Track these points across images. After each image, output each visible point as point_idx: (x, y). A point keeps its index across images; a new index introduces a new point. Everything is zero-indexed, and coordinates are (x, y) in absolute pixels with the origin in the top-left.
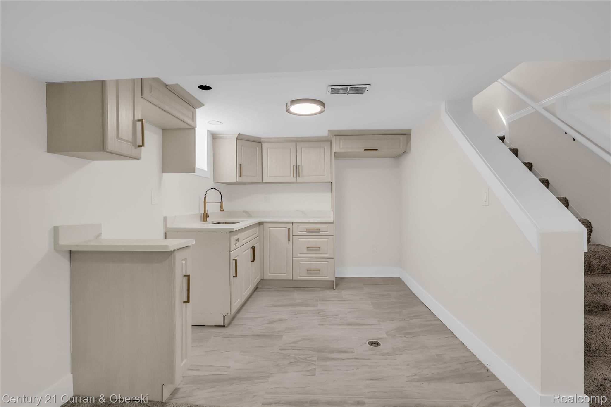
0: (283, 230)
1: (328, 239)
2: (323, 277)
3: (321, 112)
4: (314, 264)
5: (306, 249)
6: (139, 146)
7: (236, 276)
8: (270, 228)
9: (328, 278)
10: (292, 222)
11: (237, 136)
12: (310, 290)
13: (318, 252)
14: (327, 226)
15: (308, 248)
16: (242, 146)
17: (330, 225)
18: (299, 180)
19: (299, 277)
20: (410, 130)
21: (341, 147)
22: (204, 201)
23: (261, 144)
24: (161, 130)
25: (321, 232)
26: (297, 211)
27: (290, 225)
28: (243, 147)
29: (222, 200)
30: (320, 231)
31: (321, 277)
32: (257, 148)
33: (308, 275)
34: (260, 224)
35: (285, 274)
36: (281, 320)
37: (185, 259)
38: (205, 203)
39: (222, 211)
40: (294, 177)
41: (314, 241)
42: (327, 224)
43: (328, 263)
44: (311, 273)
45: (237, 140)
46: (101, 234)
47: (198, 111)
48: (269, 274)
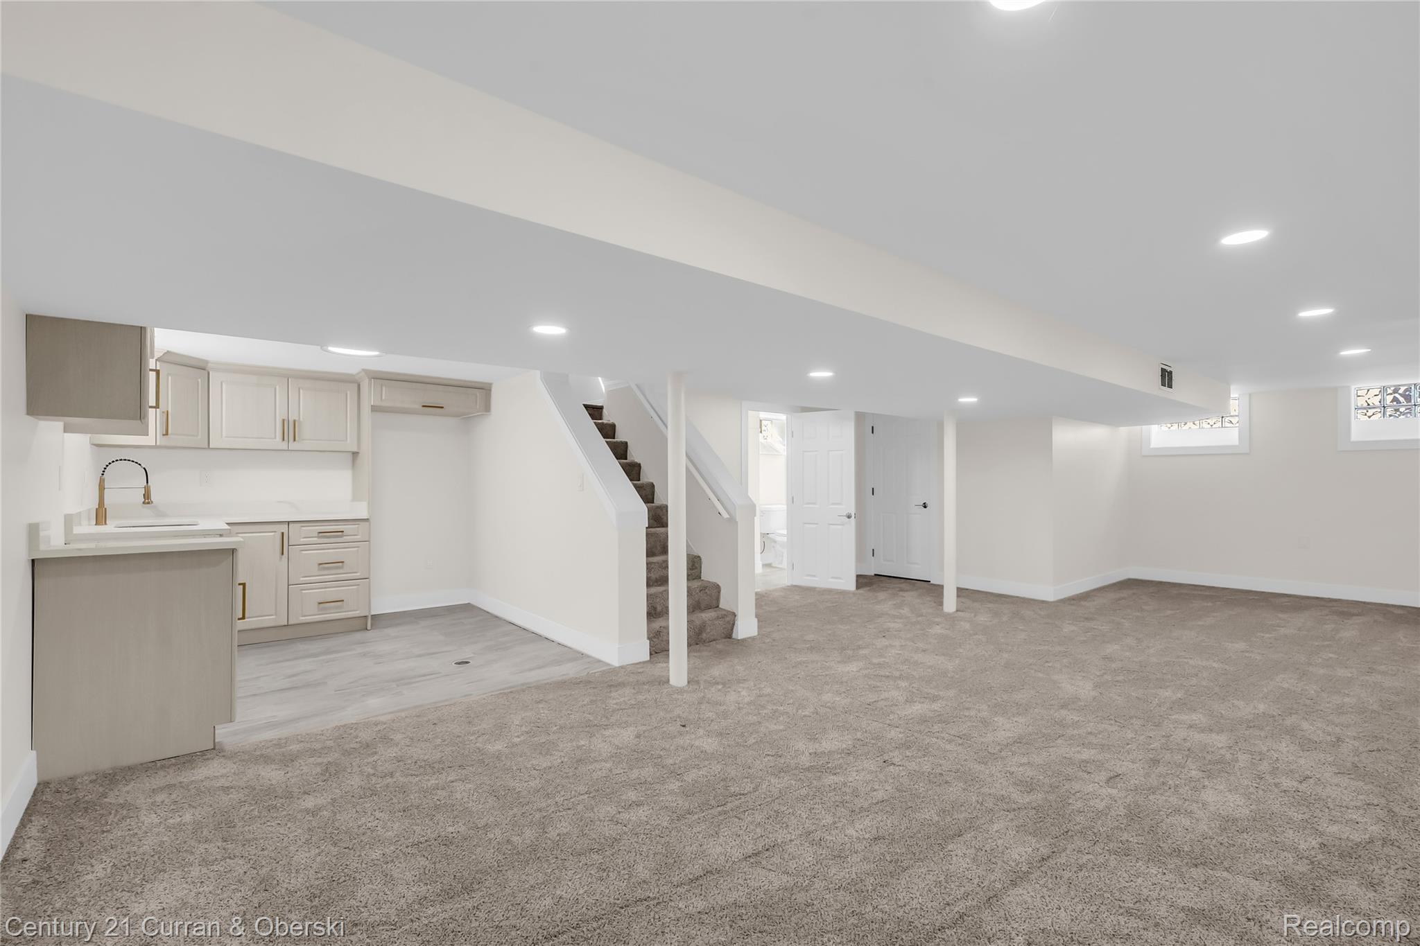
0: (270, 537)
1: (356, 548)
2: (348, 611)
4: (331, 593)
5: (317, 566)
9: (358, 612)
10: (289, 522)
11: (161, 355)
12: (324, 638)
13: (341, 571)
14: (356, 526)
15: (321, 566)
16: (168, 375)
17: (362, 523)
18: (295, 446)
19: (301, 618)
20: (490, 384)
21: (383, 397)
23: (207, 372)
25: (346, 537)
26: (280, 502)
27: (284, 528)
28: (170, 378)
29: (147, 482)
30: (346, 534)
31: (345, 612)
32: (198, 379)
33: (320, 613)
35: (272, 615)
38: (102, 489)
39: (148, 503)
40: (284, 440)
41: (331, 554)
42: (357, 523)
43: (358, 588)
44: (327, 608)
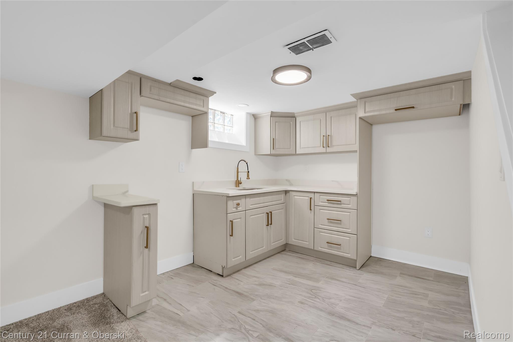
0: (305, 199)
1: (350, 213)
2: (344, 253)
3: (309, 79)
4: (335, 238)
5: (327, 220)
6: (135, 131)
7: (232, 235)
8: (295, 197)
9: (349, 255)
10: (314, 192)
11: (270, 114)
12: (330, 264)
13: (340, 226)
14: (350, 198)
15: (329, 220)
16: (276, 122)
17: (352, 197)
18: (329, 150)
19: (319, 248)
21: (367, 110)
22: (237, 171)
23: (295, 118)
24: (191, 117)
25: (342, 205)
26: (333, 181)
27: (312, 195)
29: (248, 170)
30: (342, 203)
31: (342, 252)
32: (291, 123)
33: (328, 248)
34: (286, 192)
35: (307, 242)
36: (271, 286)
37: (149, 214)
38: (238, 172)
39: (248, 179)
40: (324, 147)
41: (335, 214)
42: (350, 197)
43: (349, 239)
44: (331, 247)
45: (271, 118)
46: (128, 191)
47: (211, 98)
48: (293, 240)
